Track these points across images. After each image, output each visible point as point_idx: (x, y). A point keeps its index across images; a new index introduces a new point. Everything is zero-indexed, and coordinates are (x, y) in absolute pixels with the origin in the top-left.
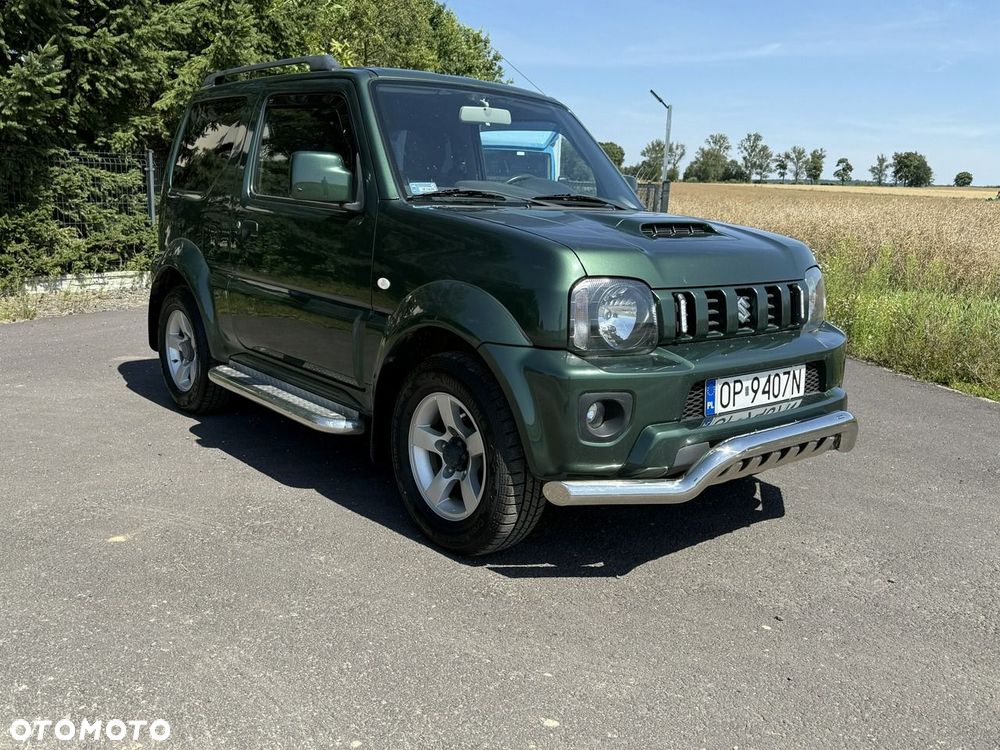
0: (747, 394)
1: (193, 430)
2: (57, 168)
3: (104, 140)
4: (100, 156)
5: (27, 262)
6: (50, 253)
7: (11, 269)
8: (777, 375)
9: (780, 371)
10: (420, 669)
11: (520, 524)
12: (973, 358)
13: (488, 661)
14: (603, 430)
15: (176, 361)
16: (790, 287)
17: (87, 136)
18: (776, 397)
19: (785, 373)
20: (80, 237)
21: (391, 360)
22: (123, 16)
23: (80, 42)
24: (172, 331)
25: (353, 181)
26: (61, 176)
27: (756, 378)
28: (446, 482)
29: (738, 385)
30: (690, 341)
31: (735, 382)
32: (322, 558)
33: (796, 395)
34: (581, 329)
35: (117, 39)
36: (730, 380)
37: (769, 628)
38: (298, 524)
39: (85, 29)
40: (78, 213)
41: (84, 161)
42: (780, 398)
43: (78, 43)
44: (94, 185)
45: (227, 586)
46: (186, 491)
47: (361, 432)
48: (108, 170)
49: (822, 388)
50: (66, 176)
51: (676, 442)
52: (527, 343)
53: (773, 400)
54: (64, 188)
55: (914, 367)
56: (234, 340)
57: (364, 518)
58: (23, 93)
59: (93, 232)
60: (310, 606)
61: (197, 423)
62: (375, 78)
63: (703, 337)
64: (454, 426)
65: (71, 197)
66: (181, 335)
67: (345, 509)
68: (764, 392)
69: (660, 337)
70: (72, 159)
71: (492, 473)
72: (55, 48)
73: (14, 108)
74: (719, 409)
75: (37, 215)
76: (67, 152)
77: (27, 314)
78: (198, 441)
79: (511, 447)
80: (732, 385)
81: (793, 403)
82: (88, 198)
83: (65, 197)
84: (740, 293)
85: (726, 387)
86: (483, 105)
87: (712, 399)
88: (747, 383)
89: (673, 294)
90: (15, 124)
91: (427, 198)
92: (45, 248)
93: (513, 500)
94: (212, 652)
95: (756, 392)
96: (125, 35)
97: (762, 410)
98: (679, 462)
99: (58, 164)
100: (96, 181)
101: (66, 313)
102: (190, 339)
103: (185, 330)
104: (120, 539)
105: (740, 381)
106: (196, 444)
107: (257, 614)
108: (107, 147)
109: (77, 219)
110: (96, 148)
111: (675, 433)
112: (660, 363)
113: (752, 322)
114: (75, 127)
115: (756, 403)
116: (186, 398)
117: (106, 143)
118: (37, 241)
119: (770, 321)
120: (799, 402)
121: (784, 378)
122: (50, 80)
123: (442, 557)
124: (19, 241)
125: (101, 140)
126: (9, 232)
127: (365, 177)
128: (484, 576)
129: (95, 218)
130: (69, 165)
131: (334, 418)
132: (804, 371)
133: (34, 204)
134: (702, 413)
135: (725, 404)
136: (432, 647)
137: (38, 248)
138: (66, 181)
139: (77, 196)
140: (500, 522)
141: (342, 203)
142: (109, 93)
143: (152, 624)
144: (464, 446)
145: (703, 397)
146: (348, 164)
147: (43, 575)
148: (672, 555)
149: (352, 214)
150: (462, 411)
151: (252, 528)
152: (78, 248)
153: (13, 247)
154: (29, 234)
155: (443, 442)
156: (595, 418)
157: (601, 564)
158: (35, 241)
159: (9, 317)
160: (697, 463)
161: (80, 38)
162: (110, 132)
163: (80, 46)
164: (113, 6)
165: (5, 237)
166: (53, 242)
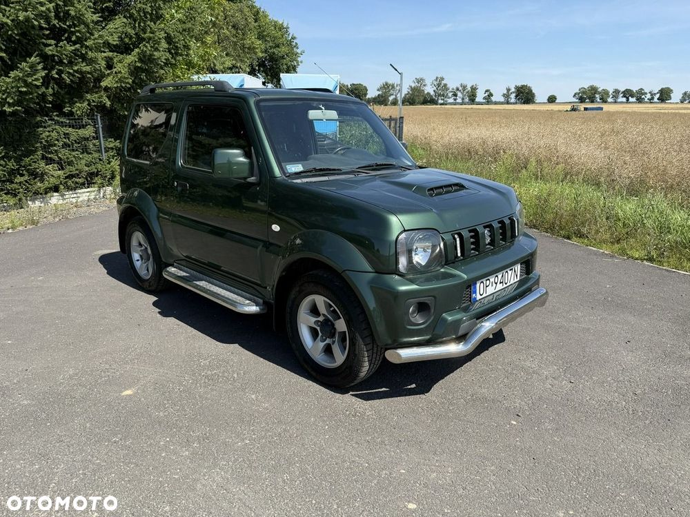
0: (492, 286)
1: (155, 304)
2: (41, 129)
3: (69, 109)
4: (69, 119)
5: (28, 188)
6: (42, 181)
7: (19, 193)
8: (507, 272)
9: (508, 270)
10: (330, 475)
12: (583, 224)
13: (367, 465)
14: (418, 319)
15: (138, 260)
16: (509, 218)
17: (58, 107)
18: (506, 284)
19: (510, 270)
20: (59, 170)
22: (80, 31)
23: (51, 50)
24: (134, 243)
25: (251, 164)
26: (44, 134)
27: (497, 276)
28: (322, 345)
29: (488, 282)
30: (461, 260)
31: (486, 280)
32: (253, 396)
33: (516, 280)
34: (403, 261)
35: (73, 48)
36: (484, 280)
37: (515, 423)
38: (233, 372)
39: (53, 42)
40: (57, 155)
41: (57, 123)
42: (508, 284)
43: (49, 51)
44: (65, 138)
45: (202, 423)
46: (161, 351)
47: (265, 311)
48: (73, 128)
49: (528, 273)
50: (47, 134)
51: (457, 323)
52: (372, 271)
53: (505, 286)
54: (47, 141)
55: (551, 229)
56: (176, 251)
57: (272, 364)
59: (68, 167)
60: (254, 434)
61: (156, 299)
62: (258, 98)
63: (469, 257)
64: (326, 314)
65: (52, 146)
66: (140, 245)
67: (259, 358)
68: (500, 283)
69: (447, 258)
70: (50, 122)
71: (353, 344)
72: (37, 60)
73: (15, 98)
74: (479, 297)
75: (31, 159)
76: (47, 119)
77: (33, 222)
78: (159, 312)
79: (365, 329)
80: (485, 282)
81: (514, 286)
82: (63, 146)
83: (48, 146)
84: (485, 227)
85: (482, 284)
86: (322, 109)
87: (475, 292)
88: (492, 280)
89: (453, 235)
90: (18, 108)
91: (298, 175)
92: (38, 178)
93: (366, 359)
94: (205, 475)
95: (496, 283)
96: (78, 46)
97: (499, 293)
98: (461, 333)
99: (42, 127)
100: (67, 135)
101: (57, 220)
102: (146, 248)
103: (142, 243)
104: (129, 392)
105: (489, 279)
106: (158, 315)
107: (225, 443)
108: (71, 114)
109: (56, 158)
110: (65, 115)
111: (458, 316)
112: (447, 276)
113: (492, 243)
114: (50, 103)
115: (496, 290)
116: (147, 284)
117: (71, 111)
118: (34, 174)
119: (501, 240)
120: (517, 284)
121: (510, 272)
123: (323, 389)
124: (22, 175)
125: (66, 110)
126: (15, 170)
127: (258, 162)
128: (348, 400)
129: (68, 158)
130: (49, 126)
131: (248, 305)
132: (519, 266)
133: (29, 153)
134: (470, 301)
135: (481, 294)
136: (332, 458)
137: (34, 179)
138: (48, 137)
139: (55, 145)
140: (359, 371)
141: (245, 178)
142: (71, 80)
143: (164, 458)
144: (333, 325)
145: (471, 292)
146: (247, 155)
147: (88, 425)
148: (451, 375)
149: (252, 184)
150: (331, 306)
151: (207, 377)
152: (59, 177)
153: (19, 179)
154: (28, 170)
155: (319, 321)
156: (413, 312)
157: (414, 386)
158: (32, 175)
159: (22, 225)
160: (471, 333)
161: (51, 48)
162: (72, 103)
163: (50, 53)
164: (70, 26)
165: (13, 173)
166: (42, 174)
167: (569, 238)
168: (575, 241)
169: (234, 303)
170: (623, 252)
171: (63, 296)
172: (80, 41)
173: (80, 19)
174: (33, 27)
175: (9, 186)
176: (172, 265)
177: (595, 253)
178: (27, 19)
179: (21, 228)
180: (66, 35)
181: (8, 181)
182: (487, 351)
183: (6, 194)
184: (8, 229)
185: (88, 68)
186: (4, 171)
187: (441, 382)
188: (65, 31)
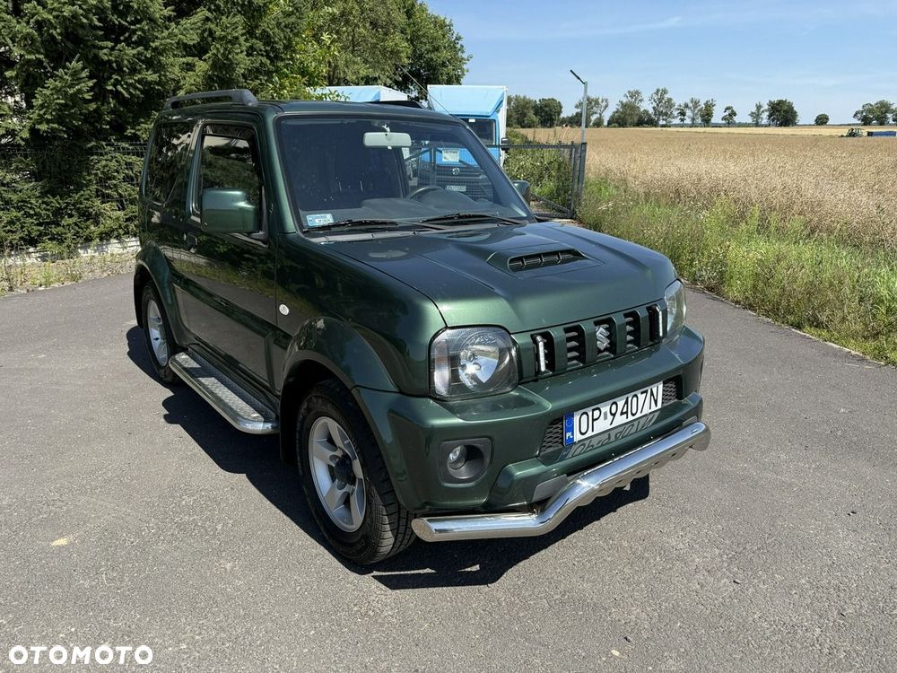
0: (606, 418)
2: (96, 157)
3: (133, 131)
4: (131, 145)
5: (78, 232)
6: (97, 223)
7: (66, 239)
8: (636, 396)
9: (638, 393)
11: (397, 545)
14: (463, 472)
15: (157, 339)
16: (648, 309)
17: (118, 128)
18: (634, 415)
19: (642, 393)
20: (119, 210)
21: (291, 380)
22: (142, 30)
23: (105, 54)
24: (151, 315)
26: (101, 163)
27: (615, 403)
28: (340, 492)
29: (597, 412)
30: (551, 376)
31: (593, 410)
33: (654, 408)
34: (441, 377)
35: (135, 52)
36: (589, 410)
37: (618, 653)
38: (219, 520)
39: (110, 44)
40: (117, 191)
41: (118, 149)
42: (638, 415)
43: (104, 55)
44: (127, 169)
47: (277, 432)
48: (138, 156)
49: (680, 396)
50: (104, 163)
51: (532, 481)
52: (394, 389)
53: (631, 418)
54: (103, 172)
55: (774, 311)
57: (279, 511)
58: (58, 101)
59: (130, 206)
61: (171, 394)
62: (281, 114)
63: (563, 371)
64: (343, 447)
65: (110, 179)
66: (158, 319)
68: (622, 413)
69: (520, 373)
70: (109, 148)
71: (369, 498)
72: (80, 65)
73: (54, 113)
74: (578, 437)
75: (82, 195)
76: (104, 143)
77: (74, 278)
78: (165, 416)
79: (383, 481)
80: (590, 414)
81: (650, 417)
82: (124, 178)
83: (105, 179)
84: (598, 323)
85: (585, 416)
86: (385, 131)
87: (572, 430)
88: (605, 409)
89: (532, 336)
90: (56, 126)
92: (91, 221)
93: (388, 528)
96: (140, 49)
97: (620, 430)
98: (536, 497)
99: (97, 154)
100: (129, 165)
101: (105, 275)
103: (159, 315)
104: (62, 542)
105: (598, 409)
106: (163, 420)
108: (135, 138)
109: (115, 195)
110: (127, 139)
111: (533, 471)
112: (522, 403)
113: (612, 348)
114: (108, 123)
115: (615, 425)
116: (162, 371)
117: (134, 134)
118: (86, 215)
119: (630, 342)
120: (657, 414)
121: (641, 397)
122: (78, 90)
124: (71, 216)
125: (129, 132)
126: (62, 210)
127: (268, 207)
128: (368, 584)
129: (130, 195)
130: (106, 154)
131: (256, 420)
132: (661, 387)
133: (79, 187)
134: (562, 443)
135: (583, 431)
137: (88, 220)
138: (104, 167)
139: (114, 178)
140: (377, 545)
141: (250, 233)
142: (130, 93)
144: (351, 466)
145: (562, 429)
150: (346, 438)
151: (180, 525)
152: (118, 219)
153: (66, 221)
154: (78, 210)
155: (337, 457)
156: (457, 461)
157: (476, 568)
158: (84, 215)
159: (59, 280)
160: (556, 497)
161: (105, 51)
162: (135, 124)
163: (106, 58)
164: (133, 23)
165: (59, 213)
166: (98, 215)
167: (799, 327)
168: (808, 332)
169: (235, 415)
170: (880, 354)
171: (57, 383)
172: (143, 42)
173: (144, 15)
174: (82, 26)
175: (54, 230)
176: (185, 350)
177: (835, 353)
178: (75, 16)
179: (56, 285)
180: (127, 35)
181: (53, 223)
182: (612, 514)
183: (49, 239)
184: (41, 285)
185: (155, 77)
186: (48, 210)
187: (521, 564)
188: (127, 29)
